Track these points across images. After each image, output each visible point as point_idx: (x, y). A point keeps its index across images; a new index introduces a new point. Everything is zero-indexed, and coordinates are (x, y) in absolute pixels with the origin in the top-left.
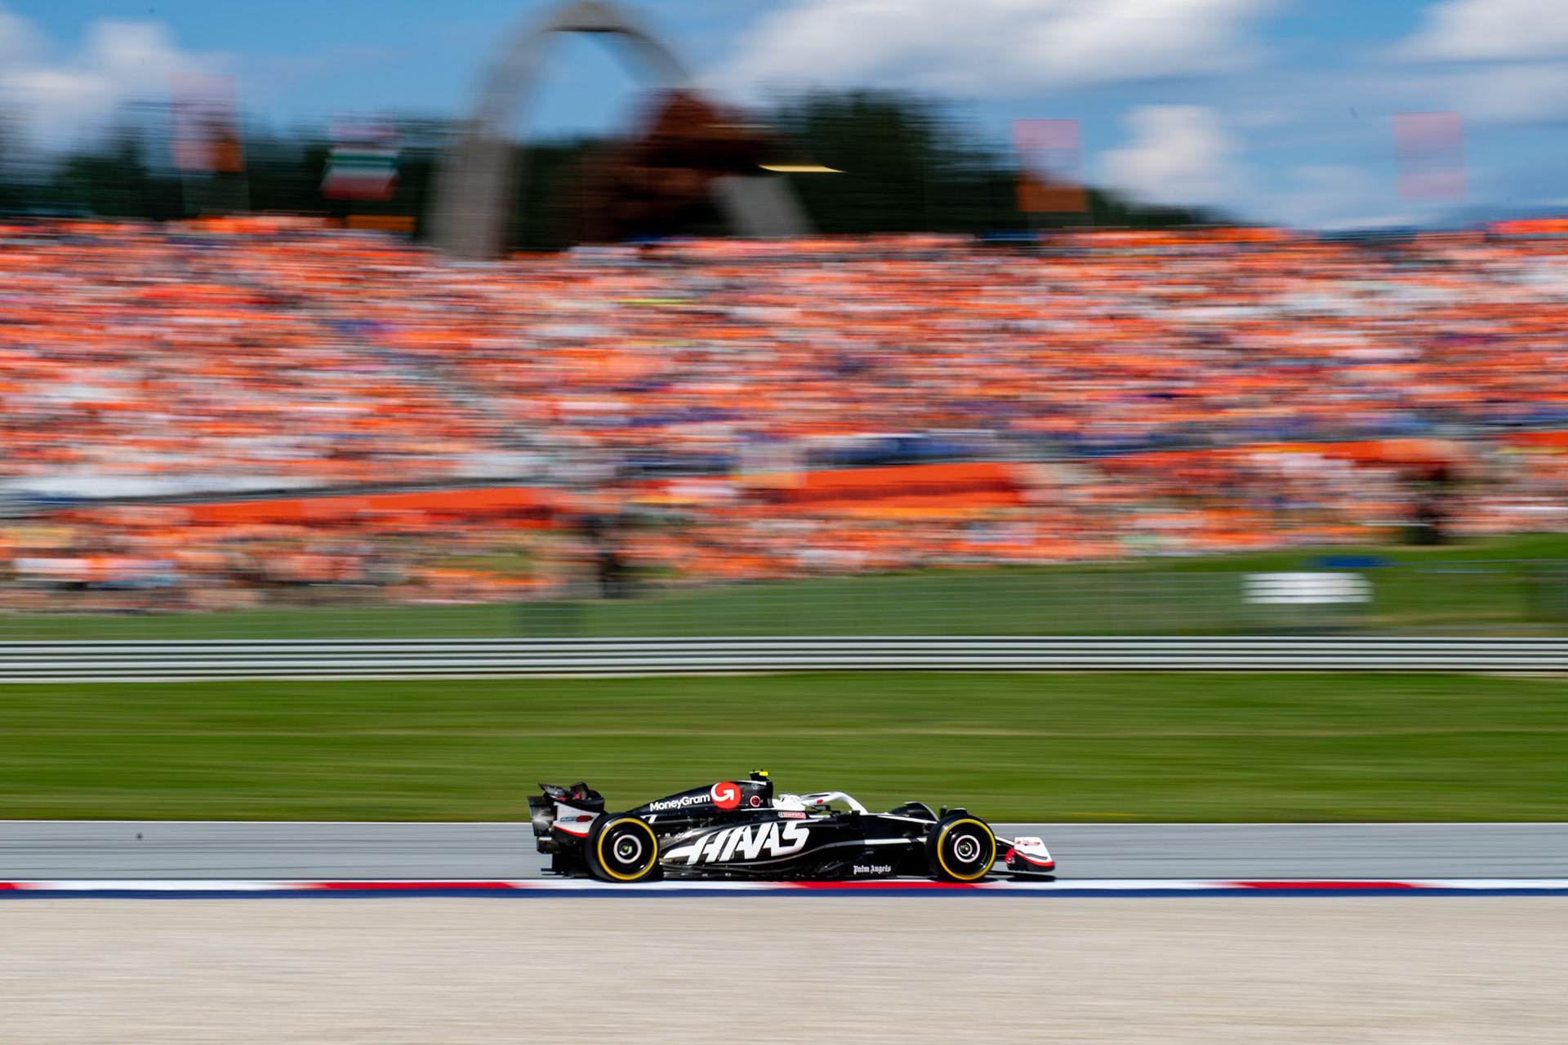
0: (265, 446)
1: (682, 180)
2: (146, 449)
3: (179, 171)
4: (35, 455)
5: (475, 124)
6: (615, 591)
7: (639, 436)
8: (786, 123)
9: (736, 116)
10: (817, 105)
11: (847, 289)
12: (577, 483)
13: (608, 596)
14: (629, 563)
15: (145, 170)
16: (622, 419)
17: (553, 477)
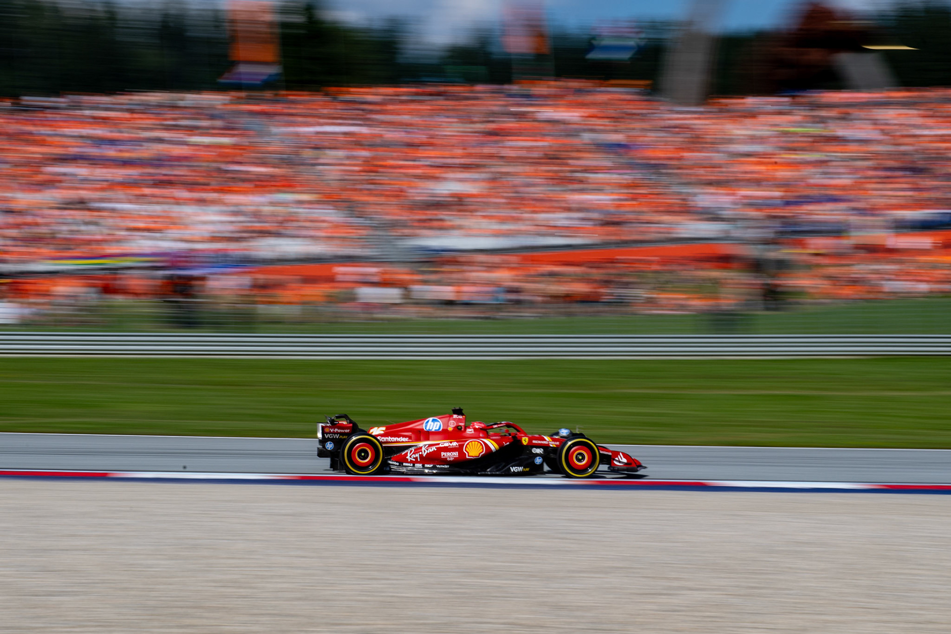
0: (560, 218)
1: (815, 55)
2: (493, 221)
3: (509, 54)
4: (426, 224)
5: (690, 23)
6: (773, 306)
7: (787, 212)
8: (883, 20)
9: (848, 16)
10: (902, 8)
11: (920, 121)
12: (751, 241)
13: (768, 309)
14: (779, 289)
15: (491, 53)
16: (778, 201)
17: (733, 237)
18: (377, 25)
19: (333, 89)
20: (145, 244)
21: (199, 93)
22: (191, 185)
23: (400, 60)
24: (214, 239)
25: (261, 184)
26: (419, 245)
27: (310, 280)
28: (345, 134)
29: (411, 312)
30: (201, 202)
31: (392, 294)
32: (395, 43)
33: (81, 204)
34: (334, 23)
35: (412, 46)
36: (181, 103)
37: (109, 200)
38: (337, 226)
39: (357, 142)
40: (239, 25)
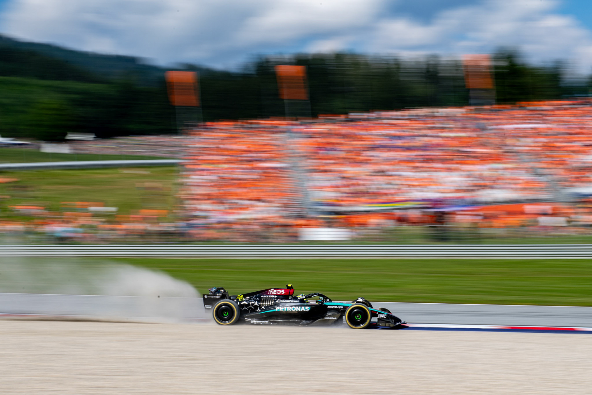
4: (579, 180)
18: (550, 65)
19: (523, 103)
20: (418, 194)
21: (446, 108)
22: (443, 161)
23: (562, 85)
24: (457, 191)
25: (484, 159)
26: (576, 192)
27: (511, 213)
28: (532, 128)
29: (572, 232)
30: (449, 170)
31: (560, 221)
32: (558, 75)
33: (382, 173)
34: (523, 65)
35: (568, 76)
36: (436, 114)
37: (397, 170)
38: (527, 182)
39: (538, 134)
40: (469, 68)
